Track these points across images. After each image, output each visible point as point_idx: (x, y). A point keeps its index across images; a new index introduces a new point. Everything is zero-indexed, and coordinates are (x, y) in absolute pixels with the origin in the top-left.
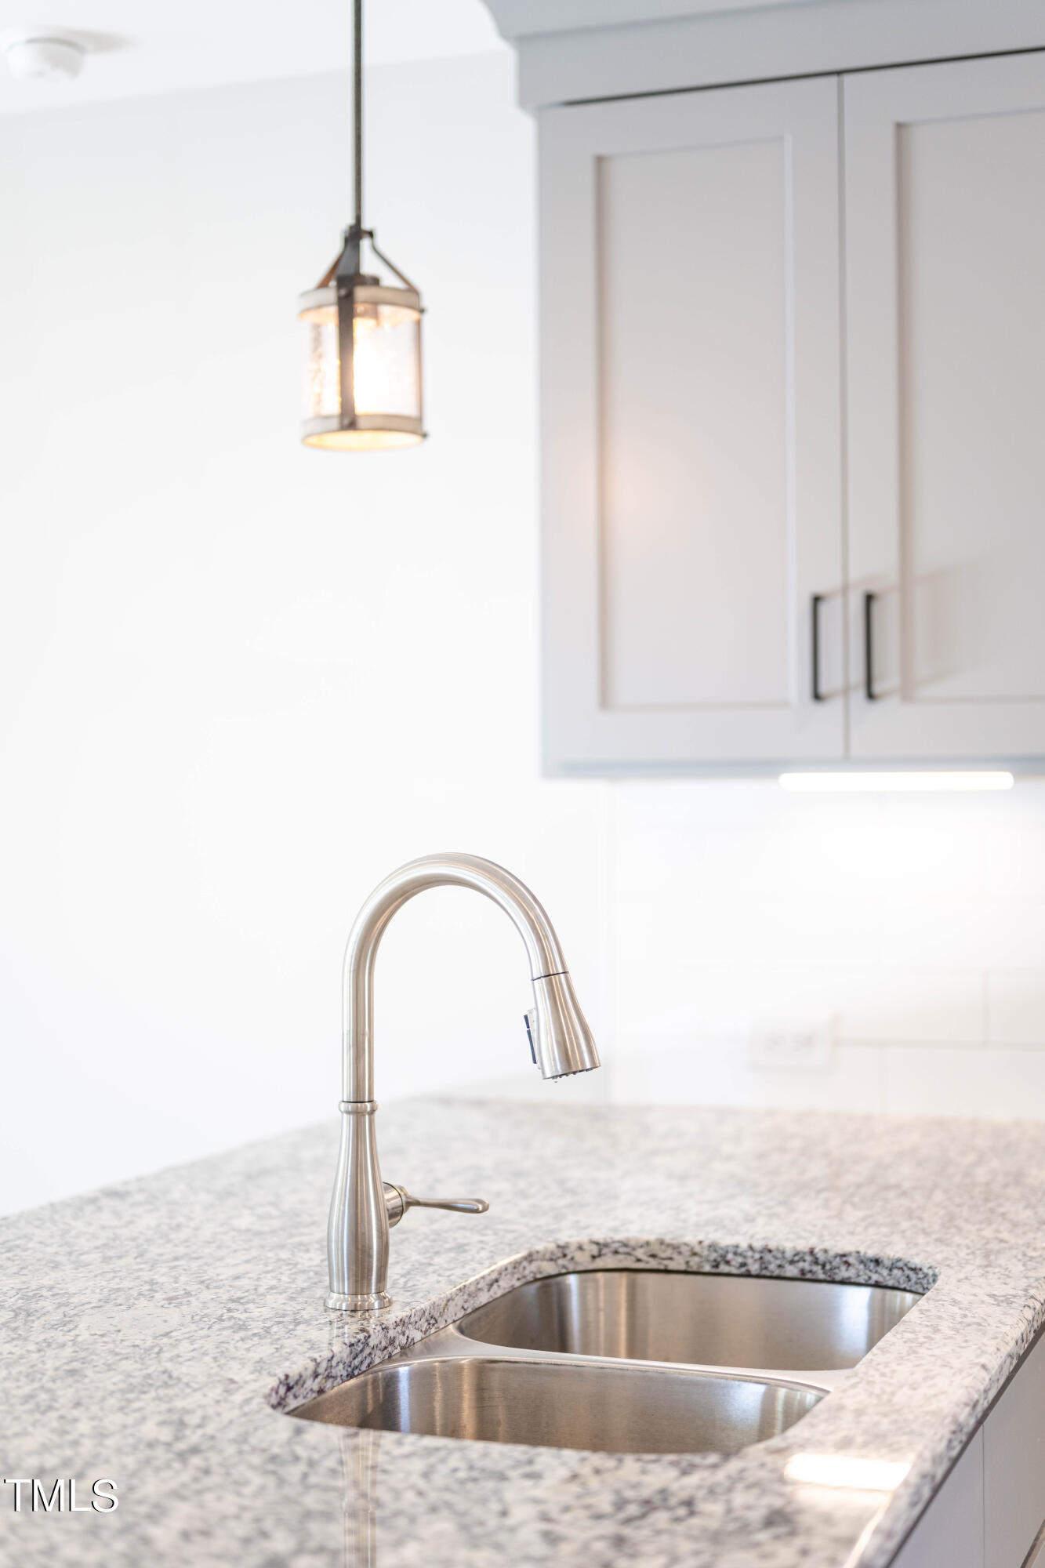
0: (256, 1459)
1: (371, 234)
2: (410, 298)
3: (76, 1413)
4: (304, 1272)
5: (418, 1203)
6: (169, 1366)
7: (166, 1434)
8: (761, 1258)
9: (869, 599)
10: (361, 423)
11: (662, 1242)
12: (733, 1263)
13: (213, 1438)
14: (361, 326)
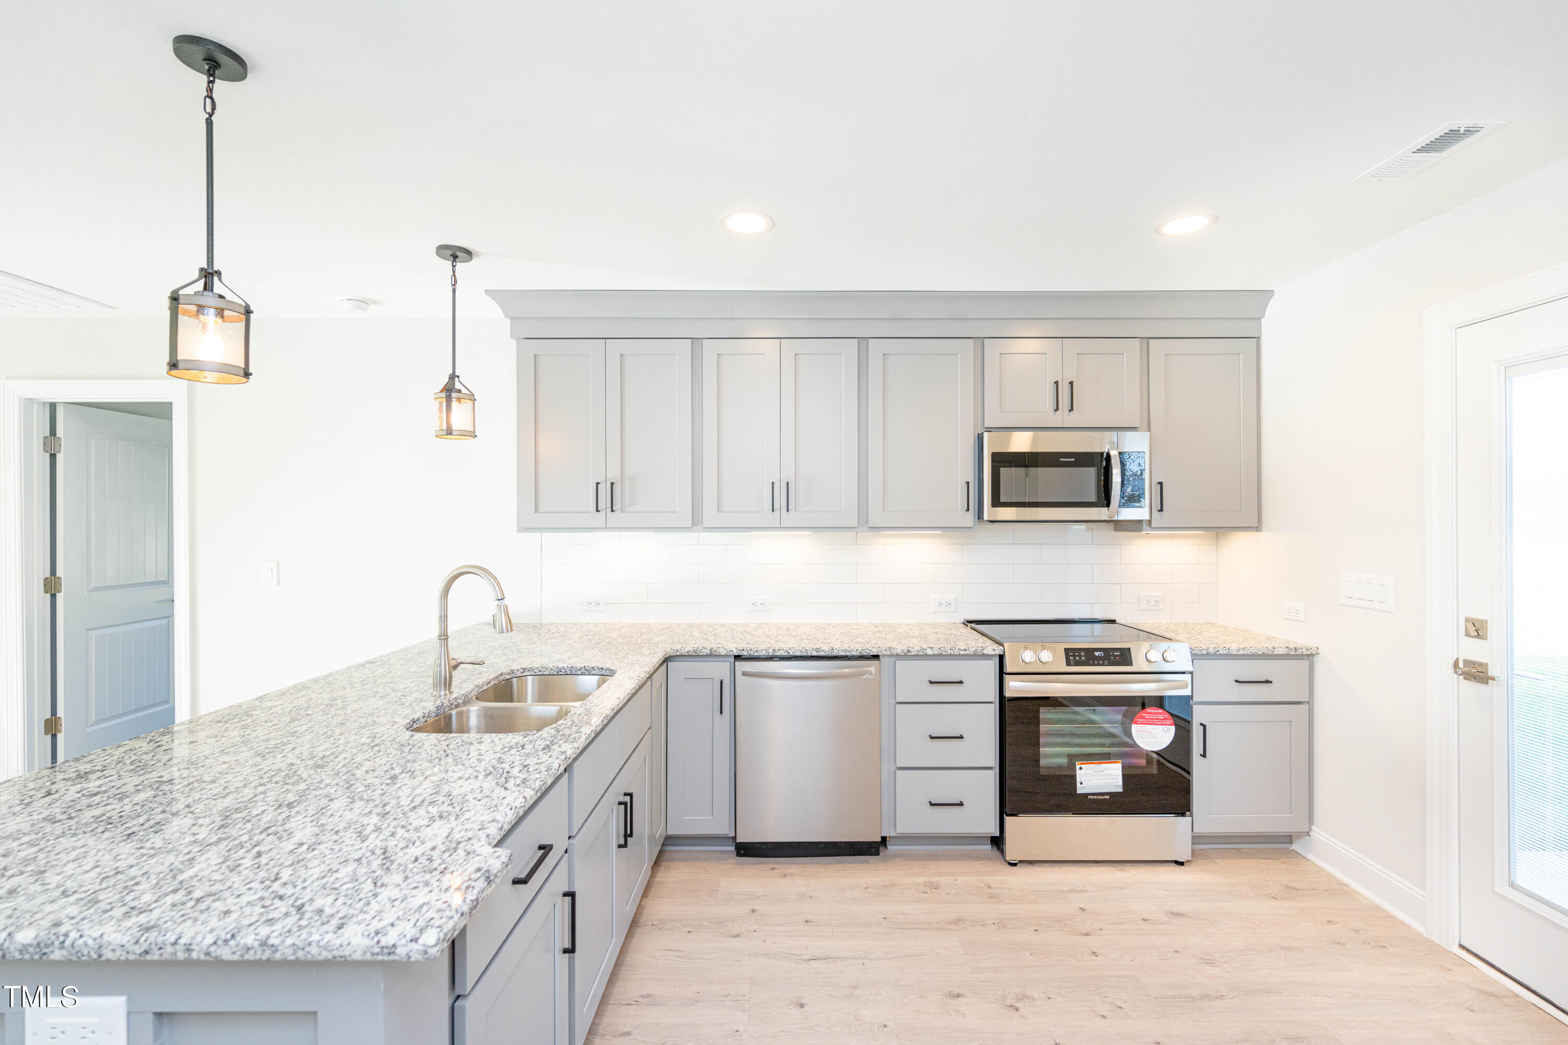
0: (396, 746)
1: (458, 377)
2: (472, 398)
3: (340, 737)
4: (428, 685)
5: (463, 663)
6: (375, 719)
7: (368, 741)
8: (570, 669)
9: (612, 484)
10: (454, 433)
12: (563, 671)
13: (384, 740)
14: (454, 404)
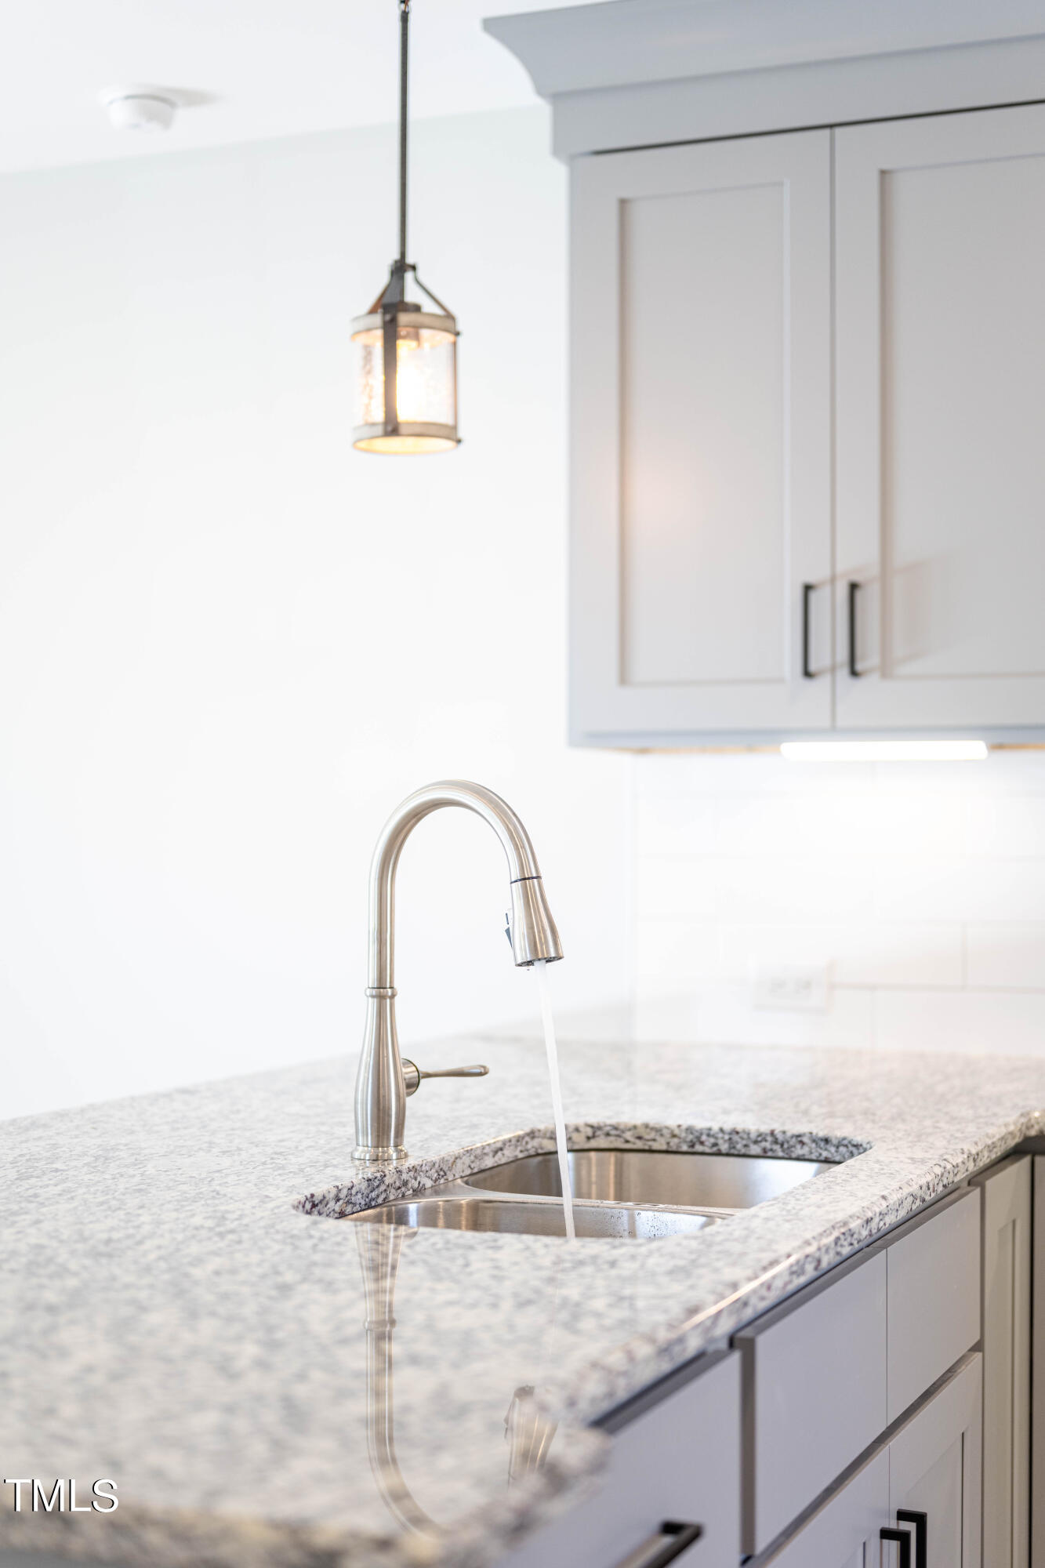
1: (414, 268)
2: (447, 322)
3: (140, 1211)
6: (218, 1188)
7: (210, 1223)
8: (730, 1139)
9: (854, 587)
10: (403, 430)
11: (647, 1126)
12: (707, 1143)
14: (404, 347)
